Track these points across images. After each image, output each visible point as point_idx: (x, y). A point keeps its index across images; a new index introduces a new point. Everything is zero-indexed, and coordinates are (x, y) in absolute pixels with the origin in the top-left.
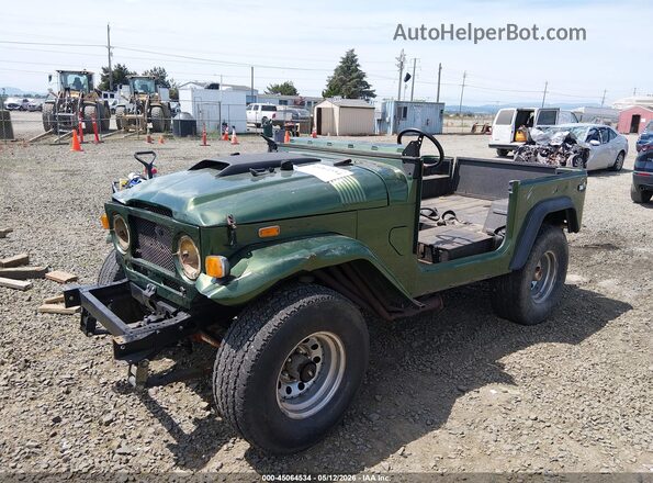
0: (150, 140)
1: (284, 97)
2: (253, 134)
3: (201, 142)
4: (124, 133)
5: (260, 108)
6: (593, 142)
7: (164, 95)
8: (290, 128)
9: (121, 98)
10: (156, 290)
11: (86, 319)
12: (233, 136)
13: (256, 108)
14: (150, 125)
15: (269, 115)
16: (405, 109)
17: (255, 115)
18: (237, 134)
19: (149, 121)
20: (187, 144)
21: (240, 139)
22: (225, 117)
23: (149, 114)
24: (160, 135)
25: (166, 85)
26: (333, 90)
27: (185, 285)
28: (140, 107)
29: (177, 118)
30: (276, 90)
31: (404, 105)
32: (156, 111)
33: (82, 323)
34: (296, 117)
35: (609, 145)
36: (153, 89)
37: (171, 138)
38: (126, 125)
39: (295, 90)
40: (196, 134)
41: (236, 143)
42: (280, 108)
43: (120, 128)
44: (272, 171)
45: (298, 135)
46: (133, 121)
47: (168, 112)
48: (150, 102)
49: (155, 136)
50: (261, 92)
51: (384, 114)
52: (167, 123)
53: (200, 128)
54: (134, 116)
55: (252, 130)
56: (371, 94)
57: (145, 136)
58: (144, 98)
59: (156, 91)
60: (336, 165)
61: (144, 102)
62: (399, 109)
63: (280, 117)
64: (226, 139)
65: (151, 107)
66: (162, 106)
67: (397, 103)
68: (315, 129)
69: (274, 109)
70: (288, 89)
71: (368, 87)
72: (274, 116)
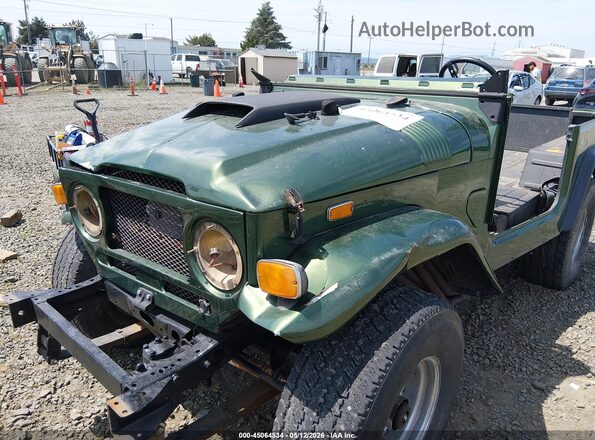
0: (75, 92)
1: (204, 49)
2: (179, 84)
3: (129, 92)
4: (47, 85)
5: (184, 58)
6: (516, 87)
7: (85, 46)
8: (217, 77)
9: (42, 50)
10: (152, 299)
11: (45, 341)
12: (162, 85)
13: (179, 58)
14: (74, 77)
15: (193, 65)
16: (326, 58)
17: (180, 66)
18: (165, 84)
19: (73, 73)
20: (113, 94)
21: (168, 88)
22: (150, 67)
23: (73, 66)
24: (86, 86)
25: (86, 38)
26: (251, 42)
27: (210, 298)
28: (63, 59)
29: (102, 68)
30: (195, 41)
31: (324, 55)
32: (79, 62)
33: (40, 344)
34: (219, 67)
35: (529, 91)
36: (75, 41)
37: (97, 88)
38: (49, 77)
39: (213, 42)
40: (122, 84)
41: (164, 93)
42: (202, 58)
43: (42, 80)
44: (313, 116)
45: (224, 85)
46: (57, 73)
47: (91, 63)
48: (72, 52)
49: (79, 87)
50: (181, 44)
51: (306, 64)
52: (91, 74)
53: (125, 79)
54: (58, 67)
55: (177, 80)
56: (287, 46)
57: (71, 88)
58: (66, 49)
59: (78, 42)
60: (391, 106)
61: (66, 53)
62: (320, 59)
63: (204, 67)
64: (154, 89)
65: (74, 58)
66: (85, 57)
67: (318, 53)
68: (241, 78)
69: (198, 59)
70: (206, 41)
71: (284, 38)
72: (198, 66)
